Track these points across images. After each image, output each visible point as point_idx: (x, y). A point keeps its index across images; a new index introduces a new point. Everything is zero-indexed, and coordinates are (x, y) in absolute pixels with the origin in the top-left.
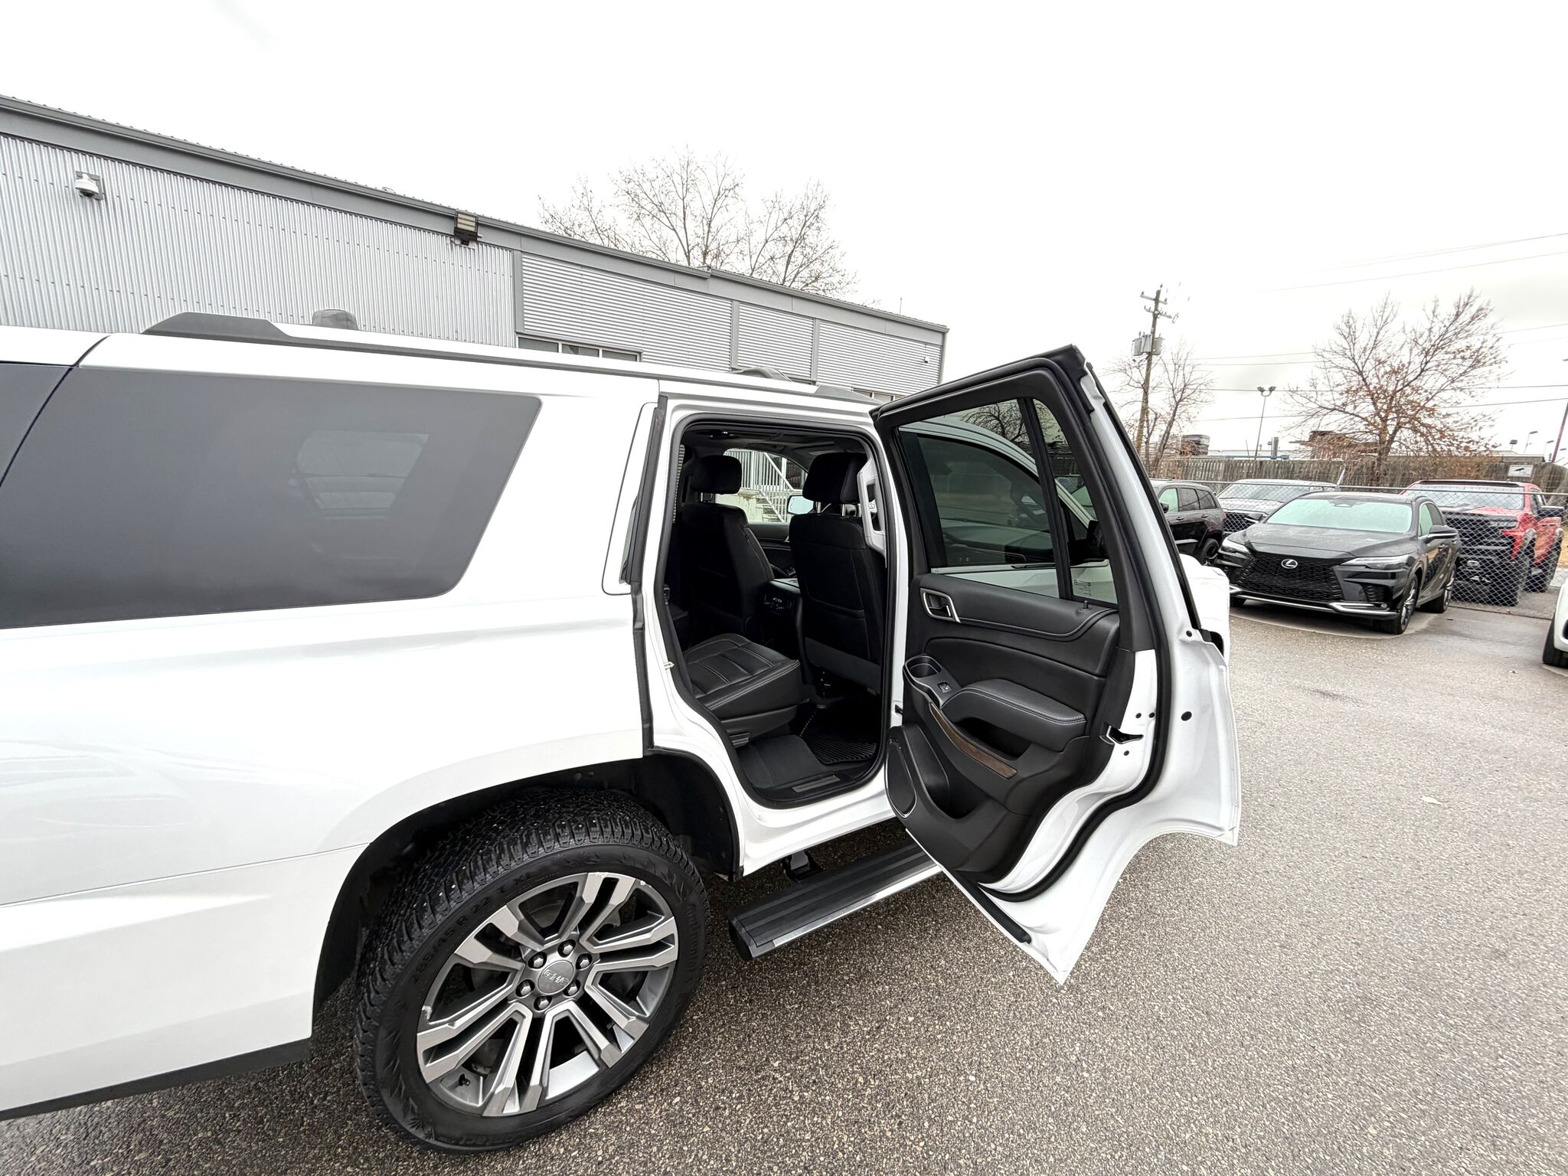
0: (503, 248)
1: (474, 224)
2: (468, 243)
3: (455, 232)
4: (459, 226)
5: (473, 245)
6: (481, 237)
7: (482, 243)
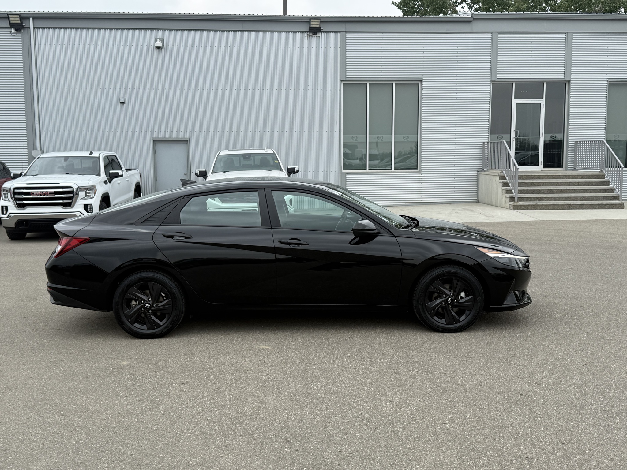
0: (335, 32)
1: (319, 23)
2: (316, 33)
3: (309, 29)
4: (312, 26)
5: (318, 35)
6: (323, 29)
7: (324, 32)
